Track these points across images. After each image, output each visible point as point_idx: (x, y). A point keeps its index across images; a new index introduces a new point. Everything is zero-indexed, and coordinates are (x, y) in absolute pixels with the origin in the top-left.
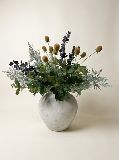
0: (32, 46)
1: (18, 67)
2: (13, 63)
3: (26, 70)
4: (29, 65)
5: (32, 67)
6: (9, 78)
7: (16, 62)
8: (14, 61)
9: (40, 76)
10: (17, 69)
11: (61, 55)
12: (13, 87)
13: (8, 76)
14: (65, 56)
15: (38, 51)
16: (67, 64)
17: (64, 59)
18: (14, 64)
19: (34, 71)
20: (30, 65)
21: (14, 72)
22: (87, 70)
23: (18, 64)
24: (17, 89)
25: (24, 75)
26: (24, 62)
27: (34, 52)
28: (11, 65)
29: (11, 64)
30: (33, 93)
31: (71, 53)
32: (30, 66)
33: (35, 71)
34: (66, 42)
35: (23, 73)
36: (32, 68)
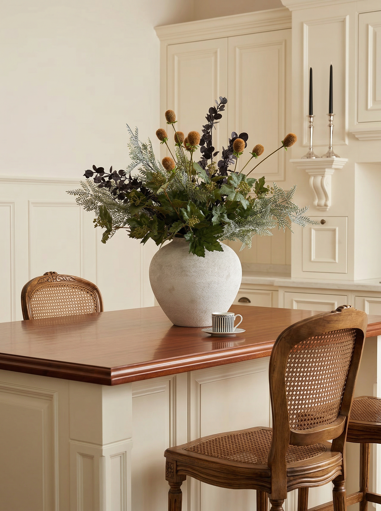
0: (134, 133)
1: (104, 180)
2: (94, 171)
3: (123, 187)
4: (127, 176)
5: (135, 180)
6: (83, 207)
7: (100, 170)
8: (94, 167)
9: (153, 203)
10: (100, 186)
11: (202, 152)
12: (96, 226)
13: (80, 202)
14: (213, 153)
15: (148, 143)
16: (218, 172)
17: (209, 162)
18: (95, 175)
19: (139, 190)
20: (130, 177)
21: (91, 192)
22: (265, 186)
23: (105, 175)
24: (105, 229)
25: (117, 200)
26: (117, 169)
27: (141, 146)
28: (87, 177)
29: (88, 174)
30: (141, 240)
31: (226, 148)
32: (132, 179)
33: (143, 189)
34: (215, 121)
35: (115, 195)
36: (134, 183)
